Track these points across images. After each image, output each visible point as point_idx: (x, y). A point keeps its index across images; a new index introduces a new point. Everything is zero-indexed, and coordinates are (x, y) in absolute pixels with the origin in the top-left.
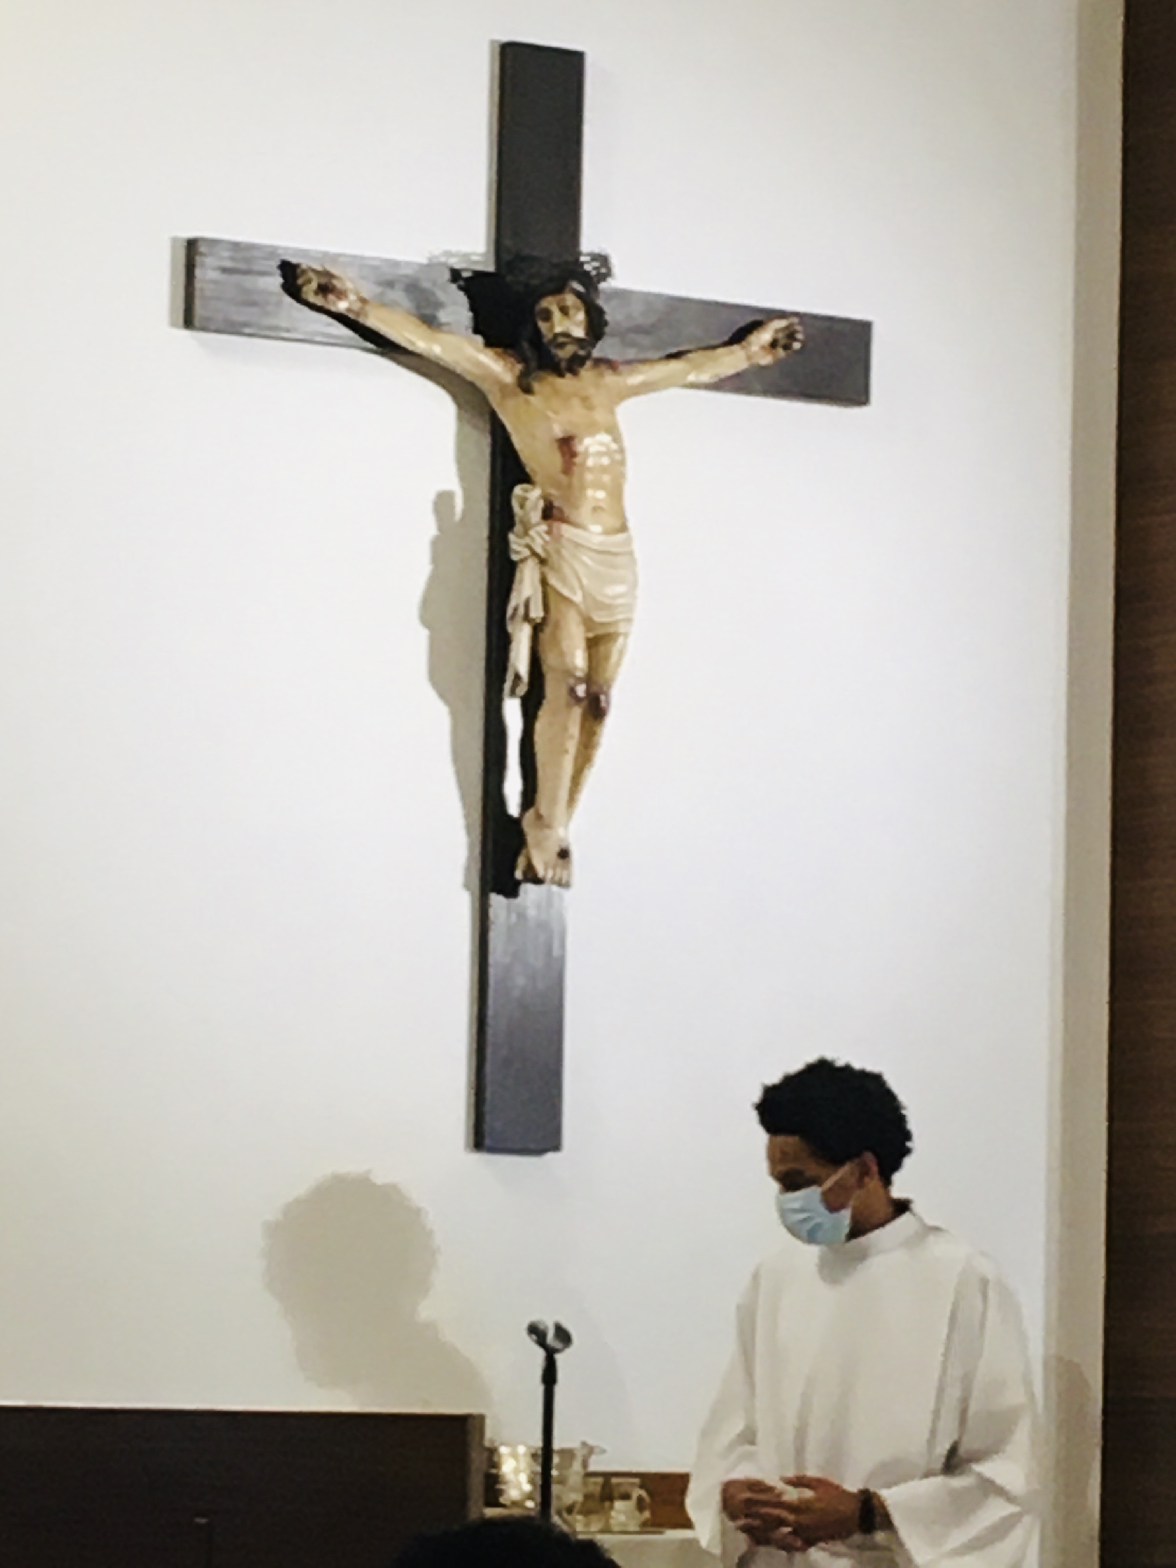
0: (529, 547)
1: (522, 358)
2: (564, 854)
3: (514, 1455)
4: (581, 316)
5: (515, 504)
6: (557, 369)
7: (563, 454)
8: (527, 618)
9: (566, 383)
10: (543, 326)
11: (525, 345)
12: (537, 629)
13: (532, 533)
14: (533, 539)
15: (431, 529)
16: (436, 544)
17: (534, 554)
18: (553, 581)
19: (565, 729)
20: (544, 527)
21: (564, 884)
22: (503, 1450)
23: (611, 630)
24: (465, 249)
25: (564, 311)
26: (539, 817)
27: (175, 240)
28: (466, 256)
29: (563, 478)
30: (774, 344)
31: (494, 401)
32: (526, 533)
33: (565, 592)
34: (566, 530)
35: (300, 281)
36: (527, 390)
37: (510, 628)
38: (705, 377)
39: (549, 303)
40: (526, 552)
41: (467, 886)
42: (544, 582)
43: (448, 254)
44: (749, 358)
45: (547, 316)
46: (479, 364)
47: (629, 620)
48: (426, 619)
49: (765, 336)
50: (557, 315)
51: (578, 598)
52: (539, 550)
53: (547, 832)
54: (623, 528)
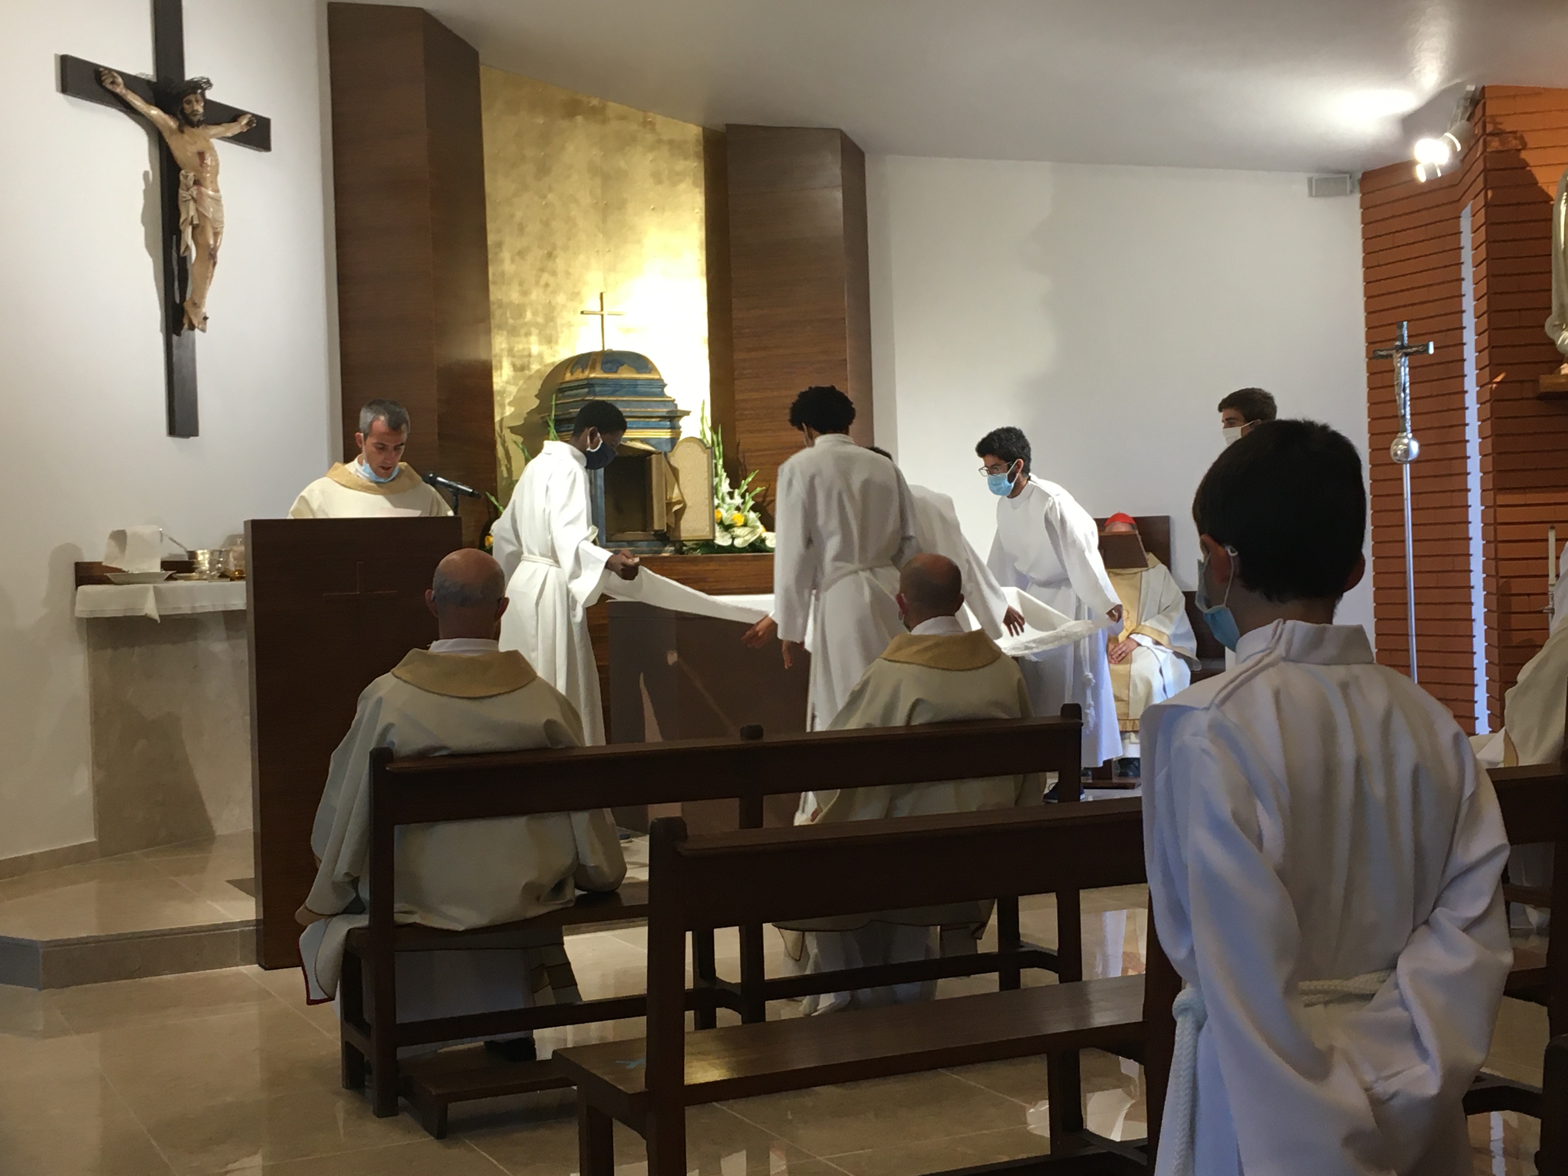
0: (190, 195)
1: (178, 119)
2: (205, 318)
3: (203, 554)
4: (202, 104)
5: (182, 178)
6: (193, 125)
7: (200, 159)
8: (191, 223)
9: (196, 130)
10: (186, 106)
11: (178, 112)
12: (194, 229)
13: (192, 189)
14: (192, 192)
15: (142, 186)
16: (145, 191)
17: (193, 198)
18: (201, 209)
19: (208, 268)
20: (195, 188)
21: (203, 330)
22: (199, 552)
23: (218, 230)
24: (147, 73)
25: (197, 101)
26: (195, 304)
27: (56, 55)
28: (147, 75)
29: (200, 169)
30: (248, 124)
31: (166, 135)
32: (188, 190)
33: (206, 214)
34: (203, 189)
35: (103, 78)
36: (182, 132)
37: (182, 228)
38: (229, 134)
39: (192, 97)
40: (190, 198)
41: (161, 331)
42: (197, 210)
43: (143, 74)
44: (242, 127)
45: (189, 102)
46: (164, 120)
47: (222, 227)
48: (144, 222)
49: (244, 121)
50: (195, 103)
51: (210, 216)
52: (195, 196)
53: (198, 310)
54: (217, 191)
